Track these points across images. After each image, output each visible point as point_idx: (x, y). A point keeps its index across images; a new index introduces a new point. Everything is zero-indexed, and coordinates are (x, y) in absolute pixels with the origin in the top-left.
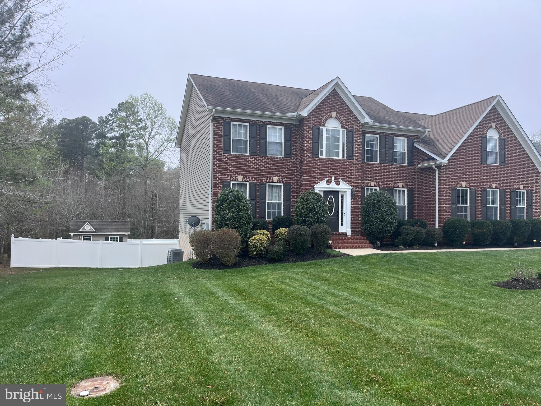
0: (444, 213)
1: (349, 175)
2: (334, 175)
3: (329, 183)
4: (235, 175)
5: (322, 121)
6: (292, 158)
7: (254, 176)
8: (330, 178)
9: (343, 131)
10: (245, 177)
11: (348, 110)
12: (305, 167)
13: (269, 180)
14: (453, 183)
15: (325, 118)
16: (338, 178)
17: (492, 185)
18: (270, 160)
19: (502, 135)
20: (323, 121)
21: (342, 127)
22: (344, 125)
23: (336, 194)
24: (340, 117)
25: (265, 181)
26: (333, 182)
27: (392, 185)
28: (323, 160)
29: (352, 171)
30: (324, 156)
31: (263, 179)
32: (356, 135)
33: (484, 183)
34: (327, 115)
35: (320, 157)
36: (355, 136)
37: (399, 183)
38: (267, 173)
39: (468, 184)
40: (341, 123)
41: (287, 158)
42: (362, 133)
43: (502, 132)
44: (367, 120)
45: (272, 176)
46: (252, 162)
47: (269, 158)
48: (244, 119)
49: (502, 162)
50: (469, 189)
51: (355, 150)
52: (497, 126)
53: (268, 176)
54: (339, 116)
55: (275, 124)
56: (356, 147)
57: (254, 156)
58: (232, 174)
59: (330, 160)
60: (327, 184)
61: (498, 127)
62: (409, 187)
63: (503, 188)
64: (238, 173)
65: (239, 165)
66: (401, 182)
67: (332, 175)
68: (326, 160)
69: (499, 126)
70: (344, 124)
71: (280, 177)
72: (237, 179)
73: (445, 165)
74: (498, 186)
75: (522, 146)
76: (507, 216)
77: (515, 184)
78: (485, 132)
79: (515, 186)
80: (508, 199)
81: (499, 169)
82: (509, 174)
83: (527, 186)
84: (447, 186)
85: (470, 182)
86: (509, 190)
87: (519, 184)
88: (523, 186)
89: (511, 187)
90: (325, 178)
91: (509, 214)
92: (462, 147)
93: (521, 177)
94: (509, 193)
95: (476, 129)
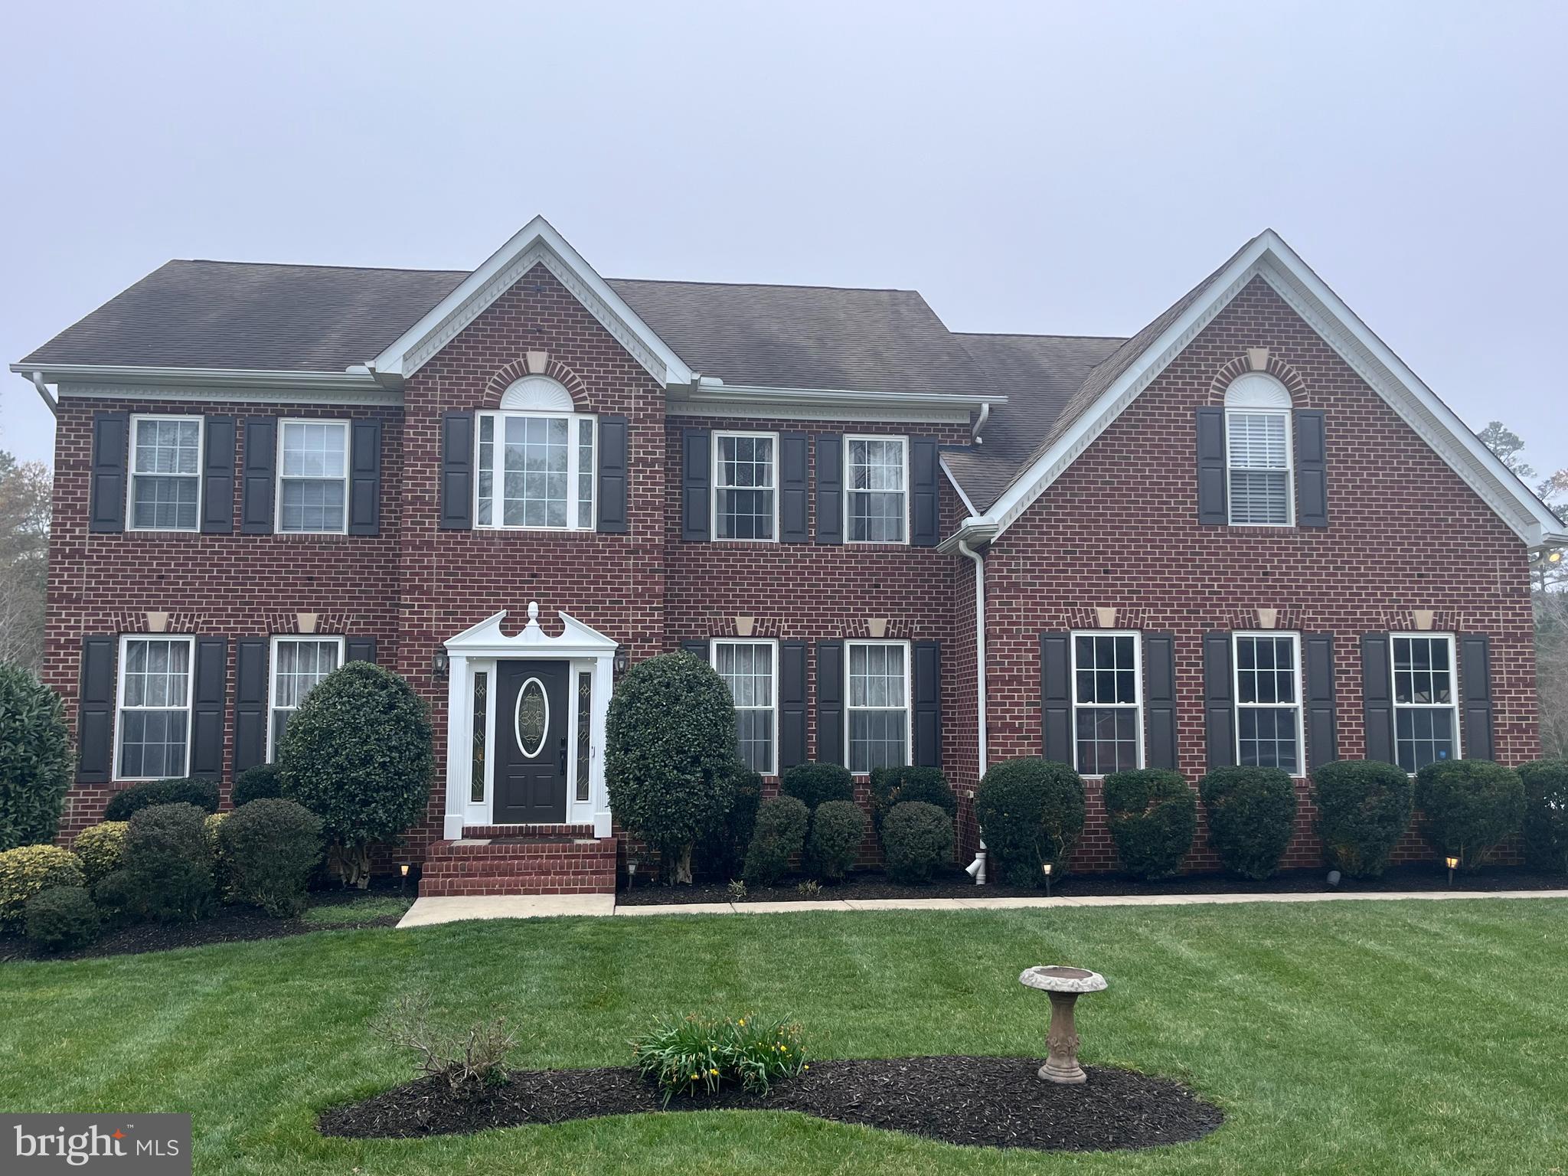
0: (1004, 738)
1: (608, 596)
2: (537, 595)
3: (512, 626)
4: (135, 609)
5: (487, 391)
6: (380, 536)
7: (215, 609)
8: (522, 608)
9: (585, 426)
10: (179, 616)
11: (603, 341)
12: (409, 567)
13: (282, 624)
14: (1049, 611)
15: (500, 375)
16: (555, 608)
17: (1255, 611)
18: (288, 547)
19: (1305, 397)
20: (491, 388)
21: (578, 409)
22: (585, 398)
23: (554, 670)
24: (567, 368)
25: (263, 629)
26: (533, 622)
27: (837, 627)
28: (487, 538)
29: (620, 577)
30: (498, 524)
31: (253, 623)
32: (637, 434)
33: (1212, 605)
34: (507, 366)
35: (476, 526)
36: (634, 441)
37: (869, 619)
38: (272, 597)
39: (1131, 612)
40: (574, 393)
41: (358, 536)
42: (666, 428)
43: (1308, 386)
44: (676, 373)
45: (292, 610)
46: (208, 559)
47: (282, 542)
48: (164, 402)
49: (1312, 515)
50: (1137, 637)
51: (635, 496)
52: (1276, 363)
53: (276, 610)
54: (562, 368)
55: (311, 412)
56: (641, 483)
57: (220, 534)
58: (123, 608)
59: (520, 539)
60: (506, 634)
61: (1283, 366)
62: (917, 634)
63: (1316, 626)
64: (148, 602)
65: (154, 571)
66: (878, 616)
67: (531, 595)
68: (502, 539)
69: (1289, 362)
70: (586, 394)
71: (326, 611)
72: (146, 623)
73: (1010, 539)
74: (1291, 619)
75: (1421, 439)
76: (1348, 750)
77: (1384, 607)
78: (1211, 391)
79: (1386, 615)
80: (1348, 672)
81: (1296, 543)
82: (1351, 562)
83: (1453, 614)
84: (1019, 624)
85: (1140, 605)
86: (1354, 632)
87: (1407, 608)
88: (1435, 614)
89: (1361, 620)
90: (498, 608)
91: (1357, 738)
92: (1092, 457)
93: (1420, 576)
94: (1354, 646)
95: (1164, 381)
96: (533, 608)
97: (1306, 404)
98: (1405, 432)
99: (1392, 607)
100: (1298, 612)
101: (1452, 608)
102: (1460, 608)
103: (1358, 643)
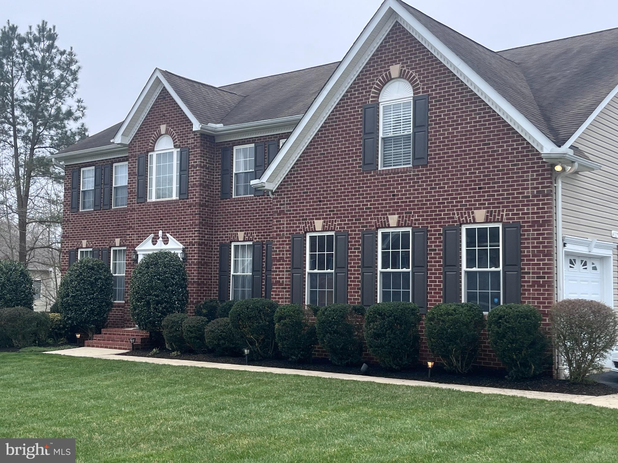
0: (277, 288)
1: (182, 226)
2: (162, 227)
4: (80, 240)
5: (150, 144)
7: (97, 238)
8: (157, 233)
9: (177, 153)
13: (112, 243)
14: (296, 223)
15: (154, 137)
16: (166, 233)
17: (387, 218)
19: (419, 88)
20: (152, 143)
21: (175, 147)
22: (177, 142)
24: (172, 130)
25: (107, 245)
26: (160, 238)
28: (150, 205)
29: (186, 218)
30: (153, 199)
31: (105, 243)
32: (191, 155)
33: (367, 216)
34: (155, 133)
35: (148, 200)
38: (110, 233)
39: (330, 222)
40: (174, 140)
43: (421, 82)
44: (196, 126)
45: (114, 237)
46: (96, 220)
47: (112, 211)
49: (419, 158)
50: (334, 234)
51: (191, 182)
52: (405, 71)
53: (110, 238)
54: (170, 130)
55: (119, 160)
56: (192, 176)
57: (98, 210)
58: (77, 240)
59: (159, 204)
60: (153, 243)
61: (408, 72)
63: (419, 224)
64: (83, 237)
65: (84, 225)
67: (160, 227)
68: (155, 205)
69: (412, 69)
70: (177, 140)
71: (122, 237)
72: (82, 245)
73: (281, 188)
74: (406, 220)
75: (484, 102)
76: (433, 297)
77: (457, 210)
78: (372, 95)
79: (458, 214)
80: (435, 250)
81: (410, 176)
82: (440, 184)
83: (499, 211)
84: (283, 231)
85: (334, 218)
86: (440, 226)
87: (471, 209)
88: (488, 212)
89: (444, 218)
90: (151, 233)
91: (439, 289)
92: (316, 141)
93: (480, 188)
94: (439, 234)
95: (349, 94)
96: (160, 233)
97: (419, 92)
98: (475, 99)
99: (462, 209)
100: (410, 216)
101: (499, 207)
102: (503, 207)
103: (441, 232)
